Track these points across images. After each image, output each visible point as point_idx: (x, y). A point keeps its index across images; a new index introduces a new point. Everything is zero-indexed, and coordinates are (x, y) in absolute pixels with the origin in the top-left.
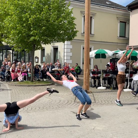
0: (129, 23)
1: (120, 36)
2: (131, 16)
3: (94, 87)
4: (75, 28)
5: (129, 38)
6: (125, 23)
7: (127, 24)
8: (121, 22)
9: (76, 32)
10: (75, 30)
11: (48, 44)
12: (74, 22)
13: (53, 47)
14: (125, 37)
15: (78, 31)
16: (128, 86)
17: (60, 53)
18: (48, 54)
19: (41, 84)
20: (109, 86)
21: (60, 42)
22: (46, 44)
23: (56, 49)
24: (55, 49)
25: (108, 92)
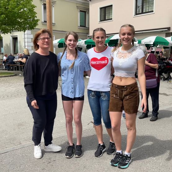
0: (88, 13)
1: (81, 26)
2: (90, 6)
5: (89, 28)
6: (85, 12)
8: (81, 11)
10: (36, 19)
12: (34, 11)
13: (12, 36)
14: (85, 27)
15: (39, 20)
18: (7, 44)
21: (21, 31)
22: (6, 34)
23: (15, 39)
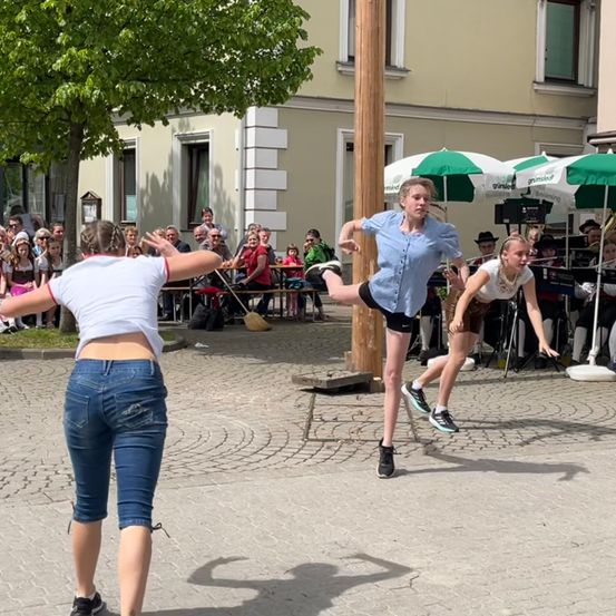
0: (596, 8)
1: (548, 80)
4: (304, 35)
5: (595, 88)
6: (577, 4)
7: (585, 11)
9: (309, 55)
10: (300, 44)
11: (153, 125)
12: (296, 2)
13: (181, 138)
14: (573, 82)
15: (319, 51)
16: (594, 351)
17: (219, 173)
18: (154, 179)
20: (490, 350)
21: (220, 110)
22: (143, 125)
23: (196, 153)
24: (195, 151)
25: (486, 381)
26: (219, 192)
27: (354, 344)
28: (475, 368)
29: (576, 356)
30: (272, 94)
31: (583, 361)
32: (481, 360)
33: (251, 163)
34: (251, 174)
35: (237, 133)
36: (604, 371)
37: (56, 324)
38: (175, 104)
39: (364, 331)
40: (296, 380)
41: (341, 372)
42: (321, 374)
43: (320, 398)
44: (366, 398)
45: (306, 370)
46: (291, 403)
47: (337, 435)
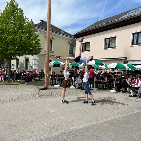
1: (70, 54)
2: (76, 41)
3: (52, 85)
4: (40, 47)
5: (75, 55)
7: (74, 46)
8: (70, 44)
9: (41, 49)
10: (40, 48)
12: (39, 43)
13: (25, 58)
14: (72, 54)
15: (42, 49)
16: (73, 85)
17: (30, 62)
18: (22, 63)
19: (15, 84)
20: (61, 84)
21: (30, 55)
22: (20, 56)
23: (27, 60)
25: (61, 88)
26: (30, 64)
27: (45, 84)
28: (60, 86)
29: (71, 85)
30: (36, 53)
31: (72, 86)
32: (61, 86)
33: (34, 61)
34: (34, 63)
35: (32, 57)
36: (74, 87)
37: (7, 81)
38: (24, 54)
39: (46, 82)
40: (38, 88)
41: (43, 87)
42: (41, 87)
43: (40, 90)
44: (46, 90)
45: (39, 87)
46: (37, 91)
47: (42, 94)
